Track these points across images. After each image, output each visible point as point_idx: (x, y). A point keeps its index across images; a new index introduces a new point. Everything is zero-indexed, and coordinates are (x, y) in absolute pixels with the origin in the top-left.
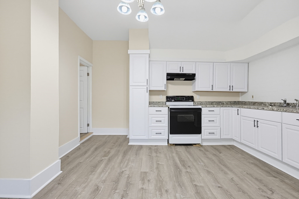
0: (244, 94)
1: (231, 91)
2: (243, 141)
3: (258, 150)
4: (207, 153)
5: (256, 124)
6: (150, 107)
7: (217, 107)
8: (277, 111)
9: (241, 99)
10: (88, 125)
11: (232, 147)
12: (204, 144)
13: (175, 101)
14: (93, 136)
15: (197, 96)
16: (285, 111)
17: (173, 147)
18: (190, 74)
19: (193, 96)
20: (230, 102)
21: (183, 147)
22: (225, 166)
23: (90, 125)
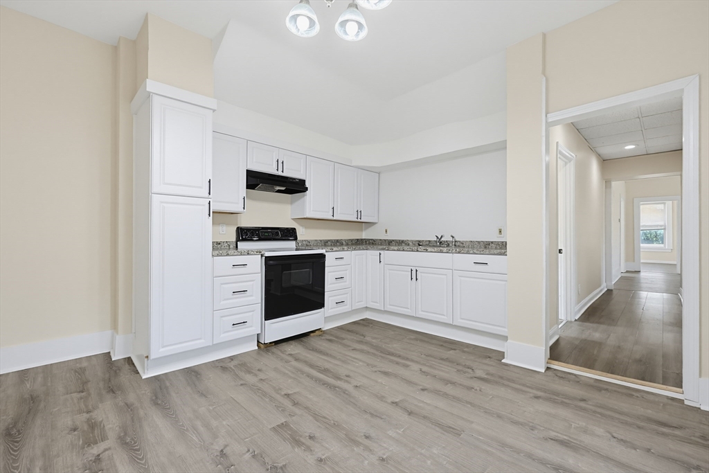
0: (370, 227)
1: (359, 220)
2: (389, 308)
3: (417, 316)
4: (345, 342)
5: (414, 275)
7: (347, 250)
8: (447, 252)
9: (365, 235)
11: (366, 323)
12: (326, 327)
13: (260, 239)
15: (301, 228)
16: (459, 253)
17: (274, 349)
18: (295, 179)
19: (295, 229)
20: (352, 240)
21: (292, 342)
22: (392, 354)
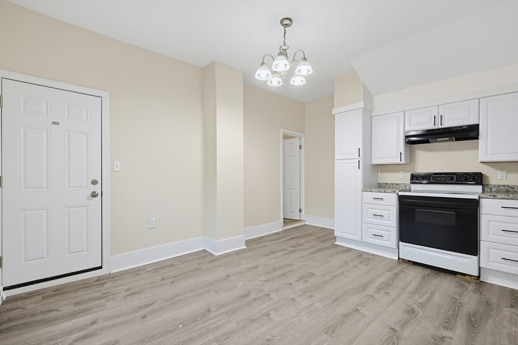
6: (365, 191)
10: (300, 211)
13: (430, 183)
14: (305, 224)
15: (499, 172)
17: (405, 265)
18: (461, 126)
23: (303, 211)
